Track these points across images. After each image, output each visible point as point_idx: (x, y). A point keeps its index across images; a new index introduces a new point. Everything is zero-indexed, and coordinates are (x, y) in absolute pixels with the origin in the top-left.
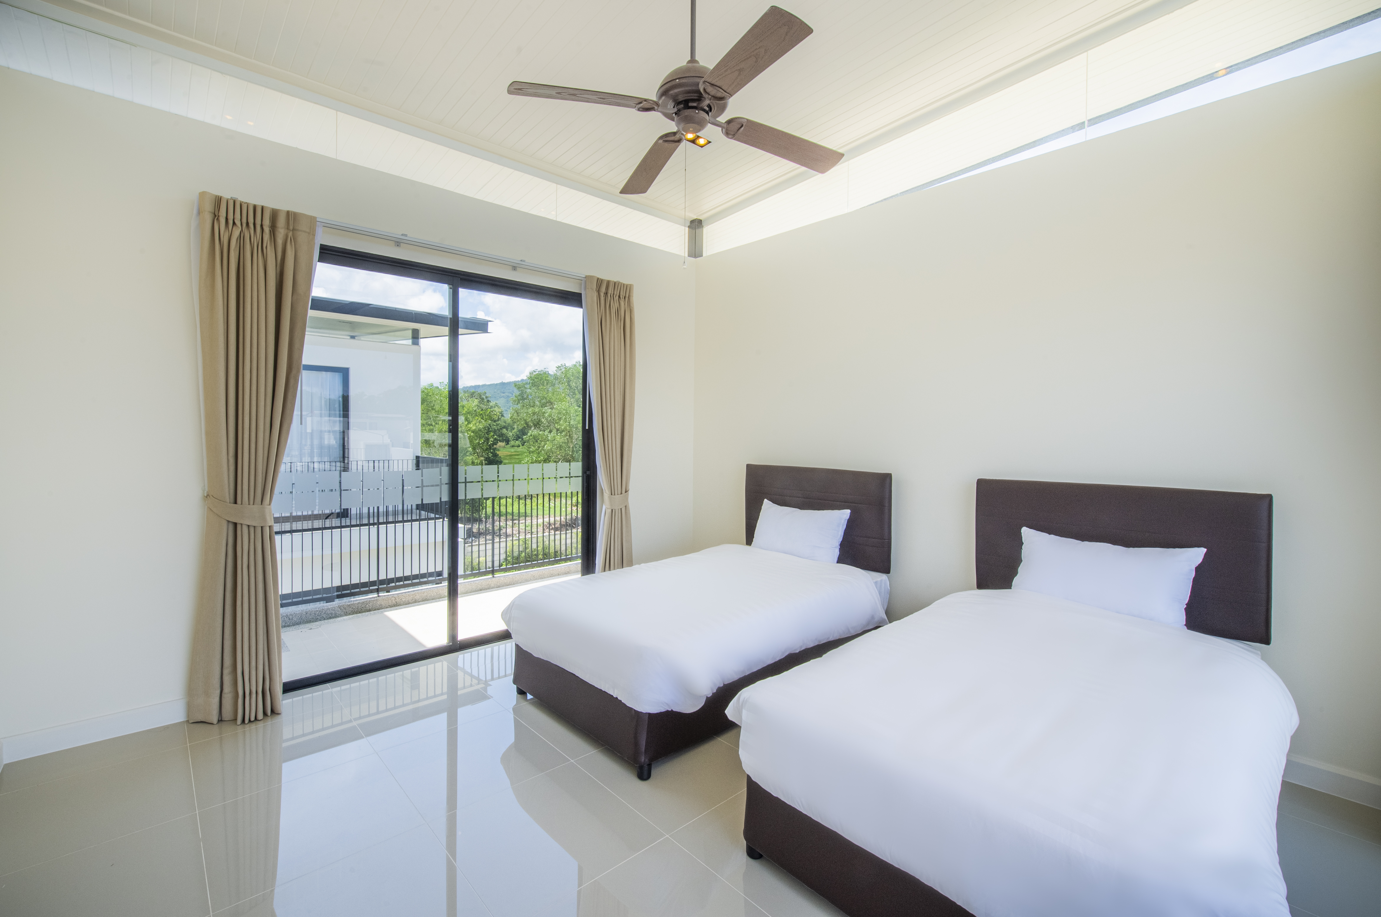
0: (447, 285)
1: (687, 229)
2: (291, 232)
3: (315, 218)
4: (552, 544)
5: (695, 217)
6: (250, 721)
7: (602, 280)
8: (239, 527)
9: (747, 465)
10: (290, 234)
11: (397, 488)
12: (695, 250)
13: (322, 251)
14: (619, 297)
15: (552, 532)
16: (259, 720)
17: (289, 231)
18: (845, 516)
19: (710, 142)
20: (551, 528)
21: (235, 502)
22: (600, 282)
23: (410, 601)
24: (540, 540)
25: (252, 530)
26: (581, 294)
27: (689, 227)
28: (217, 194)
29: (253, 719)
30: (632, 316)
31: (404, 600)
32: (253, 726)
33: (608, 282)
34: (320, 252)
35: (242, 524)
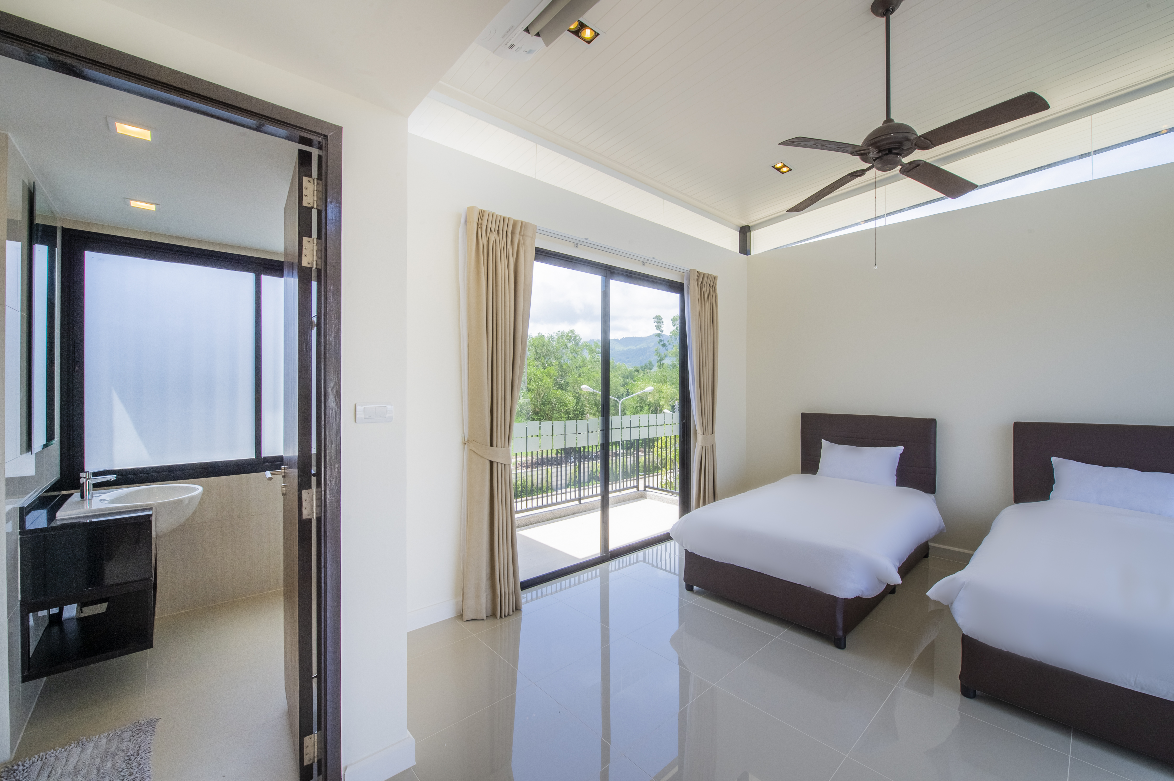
0: (600, 276)
1: (739, 233)
2: (522, 237)
3: (536, 226)
4: (530, 479)
5: (746, 224)
6: (505, 616)
7: (700, 272)
8: (495, 465)
9: (802, 413)
10: (521, 239)
11: (582, 433)
12: (744, 249)
13: (537, 252)
14: (710, 286)
15: (524, 470)
16: (510, 615)
17: (520, 236)
18: (900, 451)
19: (791, 170)
20: (523, 466)
21: (491, 445)
22: (699, 274)
23: (528, 523)
24: (519, 476)
25: (503, 466)
26: (684, 283)
27: (739, 231)
28: (480, 209)
29: (507, 615)
30: (717, 300)
31: (523, 522)
32: (507, 619)
33: (704, 274)
34: (535, 253)
35: (497, 462)
